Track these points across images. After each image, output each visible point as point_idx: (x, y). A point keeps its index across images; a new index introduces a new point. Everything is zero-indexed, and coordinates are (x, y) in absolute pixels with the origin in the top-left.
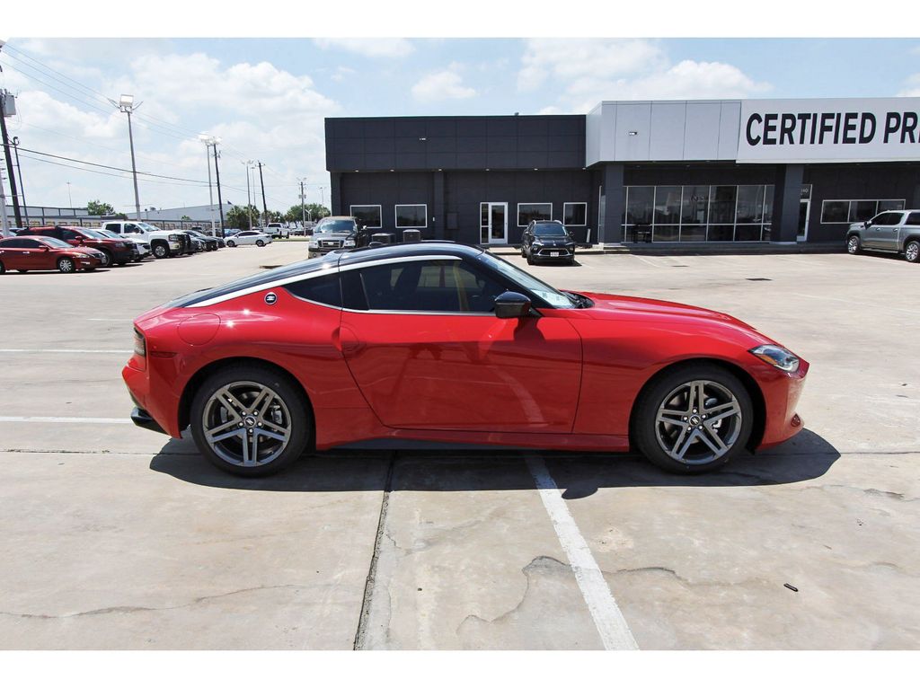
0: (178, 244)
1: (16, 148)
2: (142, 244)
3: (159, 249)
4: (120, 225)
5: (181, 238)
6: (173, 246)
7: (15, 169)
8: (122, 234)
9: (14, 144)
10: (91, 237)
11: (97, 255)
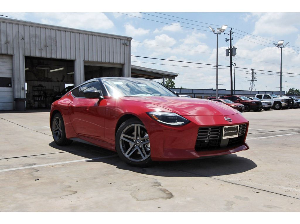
0: (286, 103)
1: (234, 67)
2: (267, 103)
3: (277, 106)
4: (262, 95)
5: (288, 101)
6: (283, 104)
7: (233, 75)
8: (263, 99)
9: (234, 66)
10: (243, 99)
11: (240, 106)
